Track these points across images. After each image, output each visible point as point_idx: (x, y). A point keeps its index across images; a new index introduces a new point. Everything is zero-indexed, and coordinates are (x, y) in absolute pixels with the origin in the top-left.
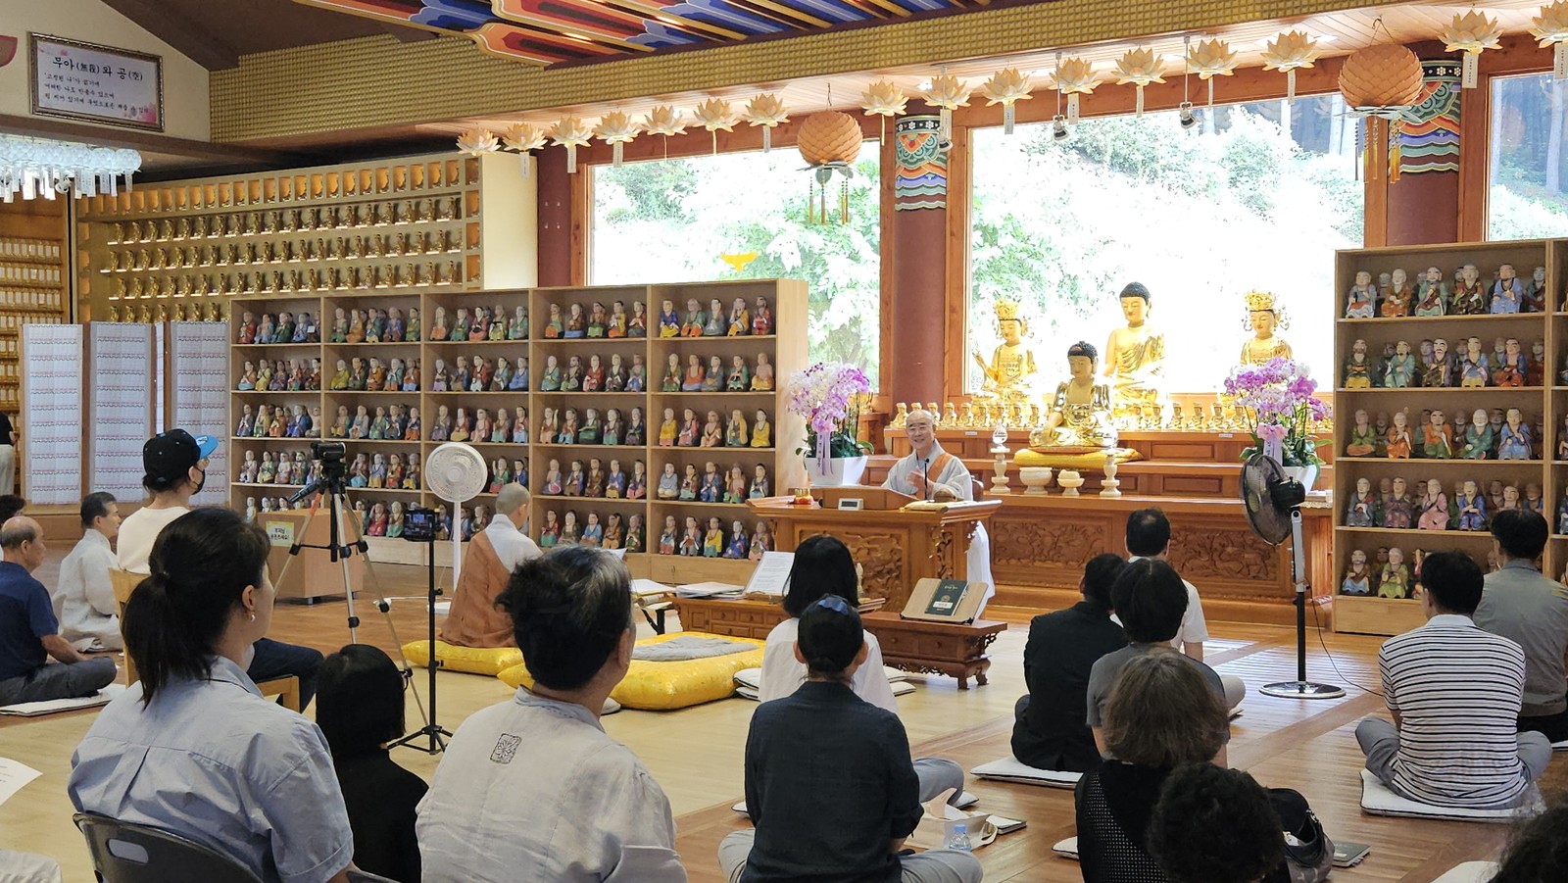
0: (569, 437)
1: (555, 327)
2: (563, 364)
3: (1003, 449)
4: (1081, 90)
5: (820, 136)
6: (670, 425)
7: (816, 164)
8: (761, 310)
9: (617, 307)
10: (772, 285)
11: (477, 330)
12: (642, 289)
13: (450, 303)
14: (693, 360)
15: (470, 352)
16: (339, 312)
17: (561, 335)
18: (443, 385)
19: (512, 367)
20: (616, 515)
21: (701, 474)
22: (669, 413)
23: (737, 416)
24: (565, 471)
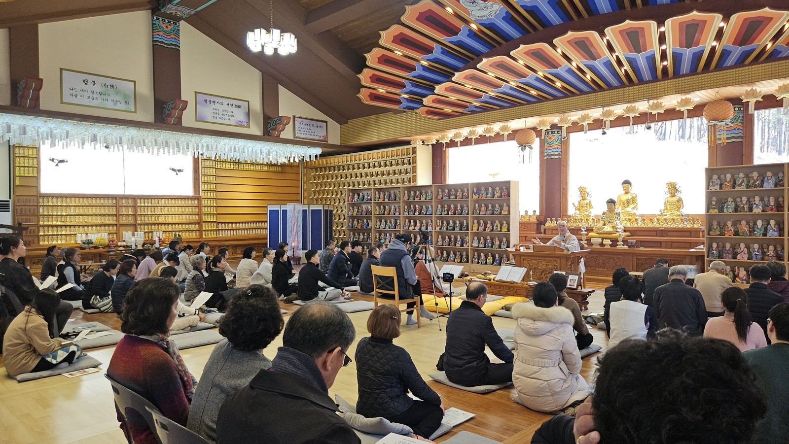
0: (445, 228)
1: (440, 196)
2: (442, 207)
3: (584, 232)
4: (611, 119)
5: (523, 137)
6: (476, 225)
7: (521, 145)
8: (505, 190)
9: (459, 190)
10: (508, 182)
11: (417, 197)
12: (467, 185)
13: (409, 189)
14: (483, 205)
15: (415, 203)
16: (377, 192)
17: (442, 198)
18: (406, 214)
19: (427, 208)
20: (459, 252)
21: (485, 240)
22: (476, 221)
23: (497, 222)
24: (443, 239)
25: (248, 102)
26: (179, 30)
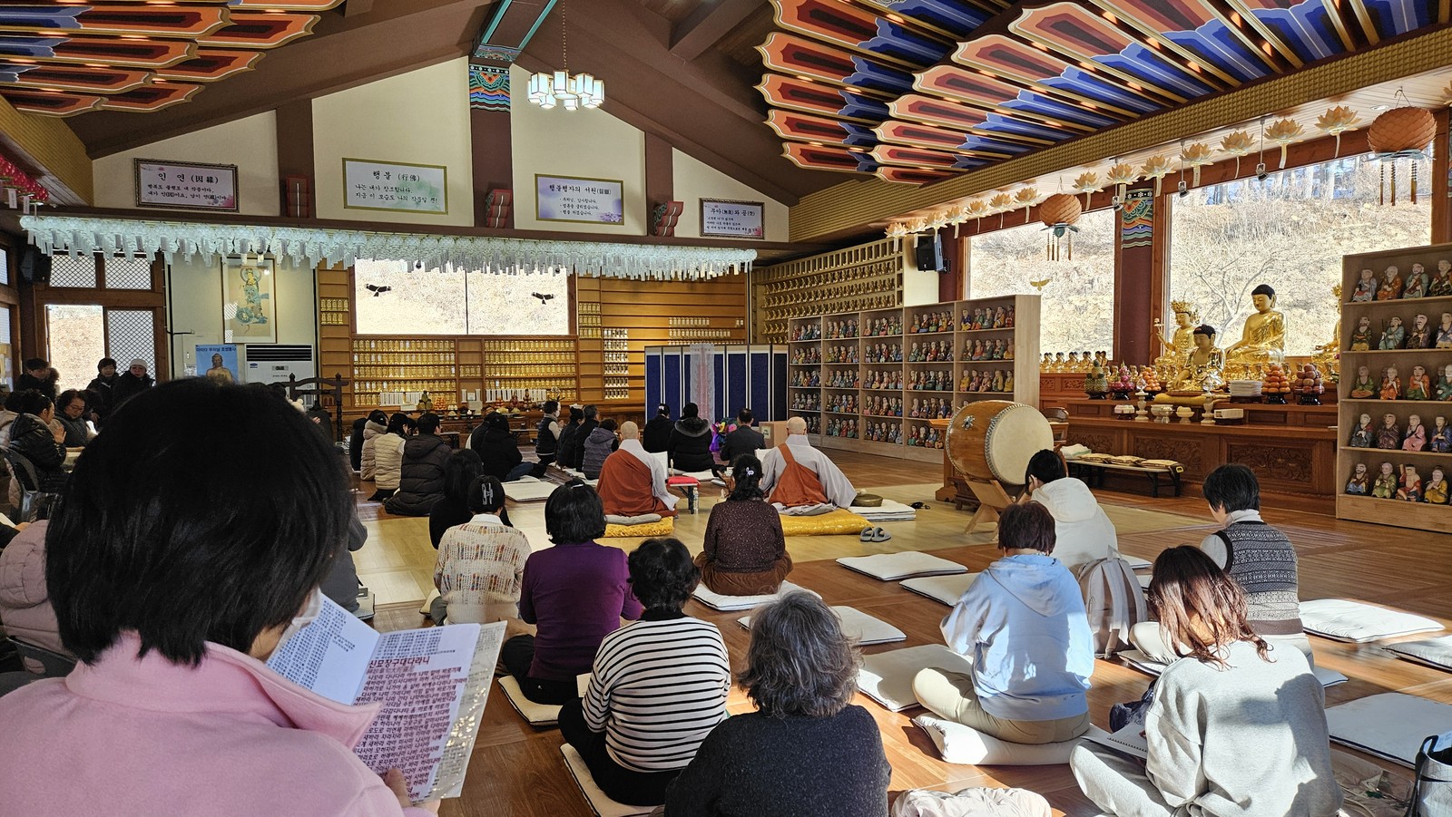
0: (921, 386)
6: (966, 379)
7: (1050, 226)
8: (1010, 313)
10: (1013, 298)
14: (978, 343)
16: (830, 323)
23: (997, 373)
24: (921, 405)
25: (622, 182)
26: (508, 81)
